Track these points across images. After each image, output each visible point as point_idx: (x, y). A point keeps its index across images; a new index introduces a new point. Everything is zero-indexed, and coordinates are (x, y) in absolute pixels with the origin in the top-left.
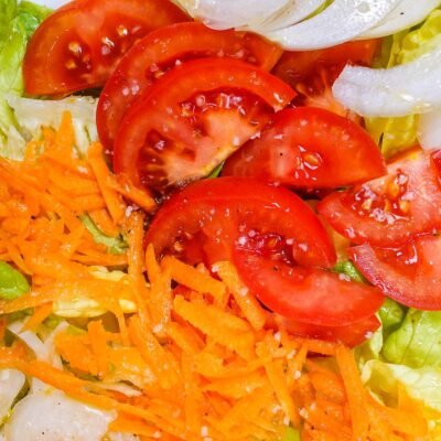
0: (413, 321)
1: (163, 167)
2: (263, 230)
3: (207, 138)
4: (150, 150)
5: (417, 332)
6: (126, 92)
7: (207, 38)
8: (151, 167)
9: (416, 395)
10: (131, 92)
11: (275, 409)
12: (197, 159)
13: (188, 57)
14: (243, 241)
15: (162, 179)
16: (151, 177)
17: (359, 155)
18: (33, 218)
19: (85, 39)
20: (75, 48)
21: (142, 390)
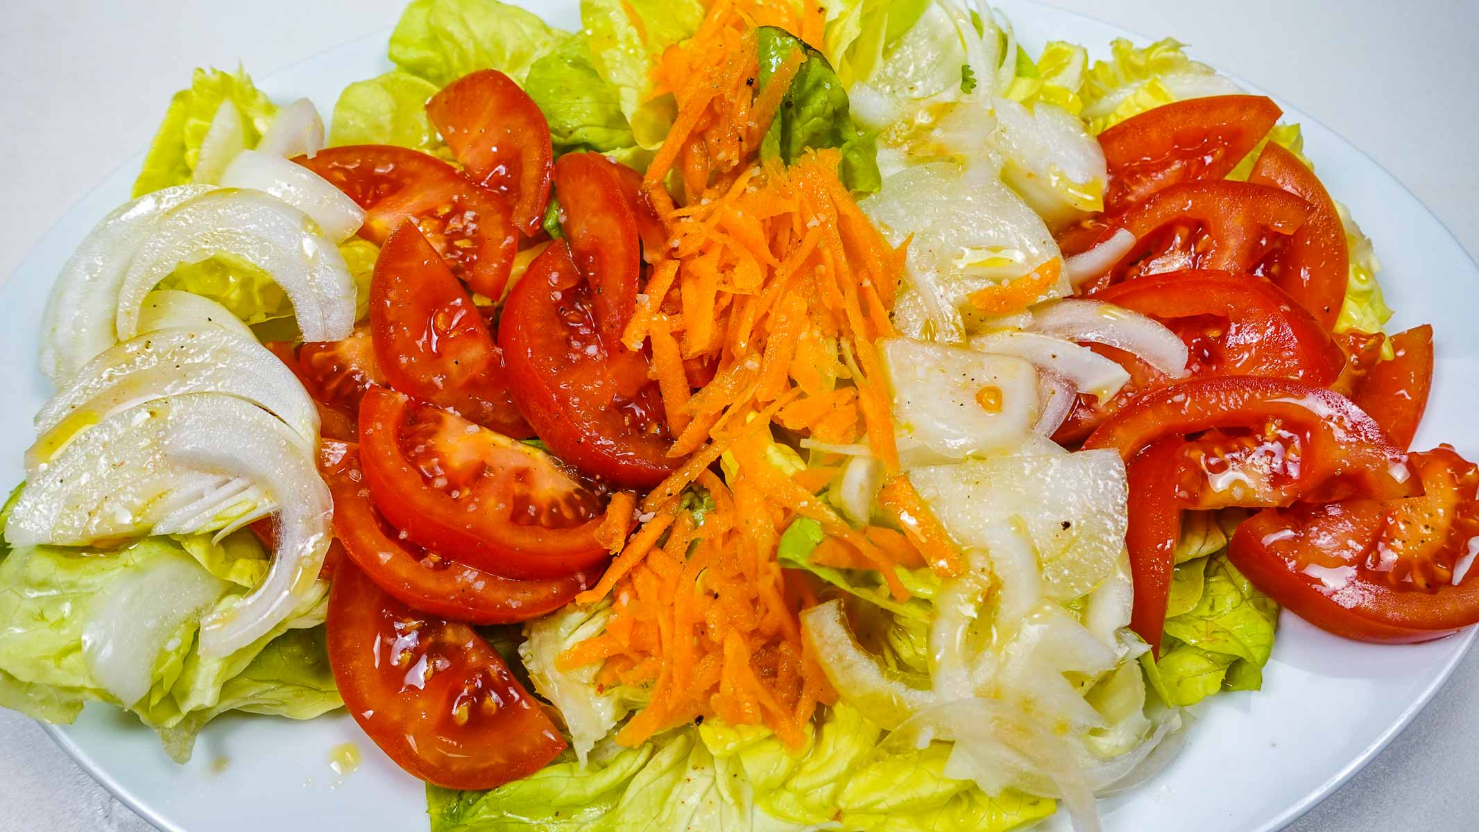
0: (571, 133)
1: (560, 499)
2: (564, 333)
3: (486, 461)
4: (543, 520)
5: (580, 123)
6: (480, 585)
7: (350, 513)
8: (568, 514)
9: (645, 82)
10: (476, 580)
11: (752, 189)
12: (525, 466)
13: (390, 530)
14: (592, 350)
15: (577, 497)
16: (582, 510)
17: (405, 265)
18: (716, 596)
19: (440, 706)
20: (460, 712)
21: (838, 340)
